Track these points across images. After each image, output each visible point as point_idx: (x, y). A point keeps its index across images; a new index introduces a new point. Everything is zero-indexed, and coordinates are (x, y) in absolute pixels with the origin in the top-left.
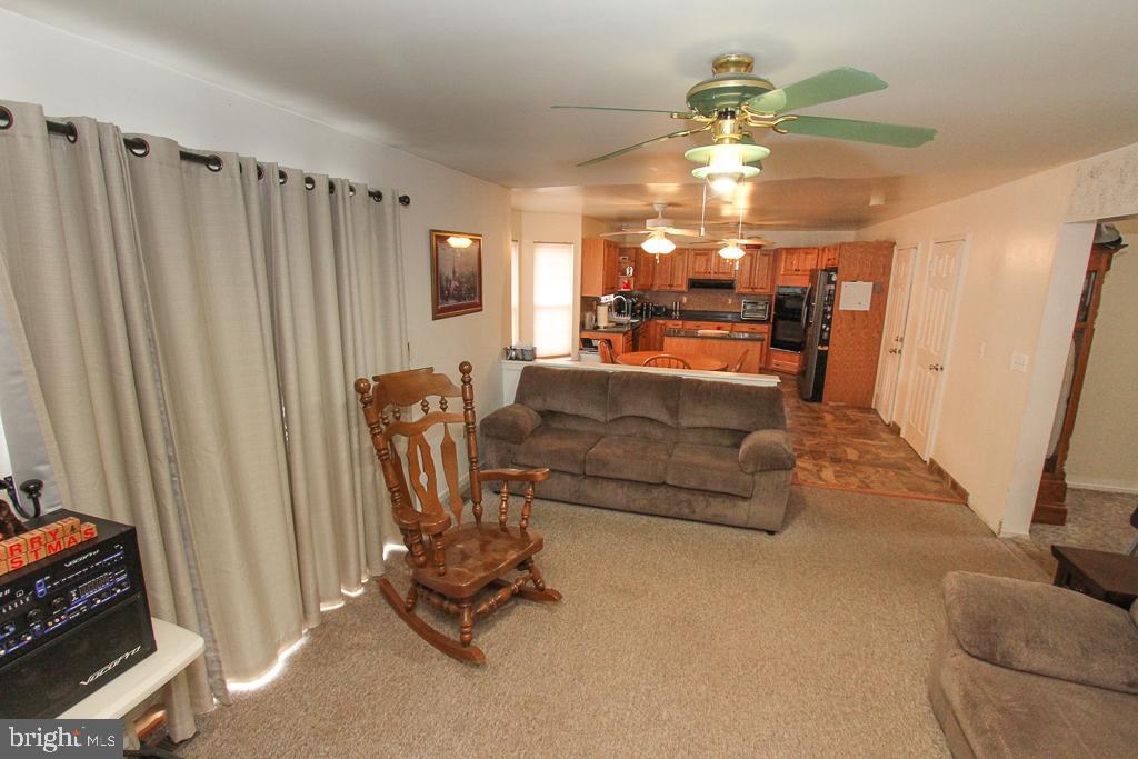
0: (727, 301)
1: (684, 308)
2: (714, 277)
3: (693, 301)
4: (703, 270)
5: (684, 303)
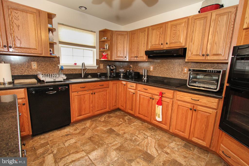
0: (182, 70)
1: (151, 74)
2: (167, 47)
3: (157, 69)
4: (157, 43)
5: (151, 70)
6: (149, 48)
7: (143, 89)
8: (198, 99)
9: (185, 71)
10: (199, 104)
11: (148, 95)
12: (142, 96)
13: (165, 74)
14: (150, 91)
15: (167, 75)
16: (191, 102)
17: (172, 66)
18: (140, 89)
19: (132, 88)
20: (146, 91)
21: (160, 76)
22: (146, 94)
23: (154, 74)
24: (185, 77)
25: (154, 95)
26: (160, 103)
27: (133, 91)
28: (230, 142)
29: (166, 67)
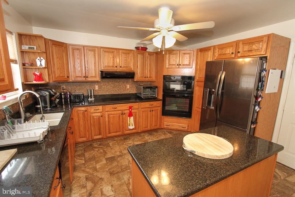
0: (126, 86)
1: (96, 94)
2: (120, 69)
3: (103, 88)
4: (111, 64)
5: (96, 90)
6: (102, 69)
7: (112, 109)
8: (152, 104)
9: (128, 87)
10: (154, 106)
11: (118, 112)
12: (111, 115)
13: (112, 91)
14: (119, 108)
15: (114, 92)
16: (149, 107)
17: (117, 84)
18: (108, 109)
19: (98, 111)
20: (115, 110)
21: (108, 94)
22: (115, 112)
23: (100, 93)
24: (128, 92)
25: (123, 111)
26: (130, 115)
27: (99, 114)
28: (168, 119)
29: (112, 86)
